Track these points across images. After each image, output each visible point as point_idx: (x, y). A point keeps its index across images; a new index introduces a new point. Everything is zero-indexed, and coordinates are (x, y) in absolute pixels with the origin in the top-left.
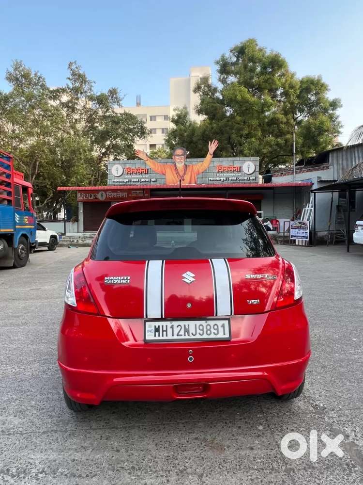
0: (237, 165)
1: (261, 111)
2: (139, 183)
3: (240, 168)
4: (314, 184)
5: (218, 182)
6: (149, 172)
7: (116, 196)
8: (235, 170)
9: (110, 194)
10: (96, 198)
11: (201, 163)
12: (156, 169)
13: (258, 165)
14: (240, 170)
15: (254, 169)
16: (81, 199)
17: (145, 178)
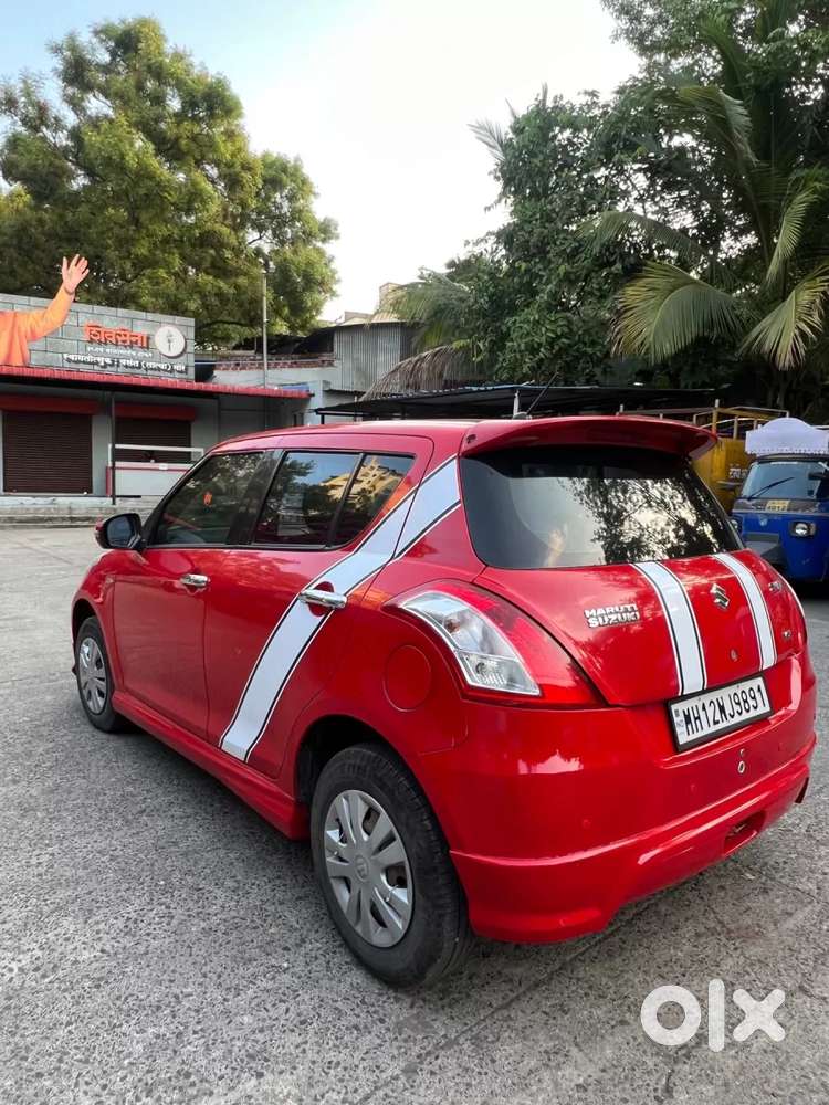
0: (141, 329)
1: (186, 207)
3: (148, 339)
4: (313, 395)
5: (90, 367)
8: (136, 343)
11: (41, 311)
13: (193, 337)
14: (146, 343)
15: (183, 346)
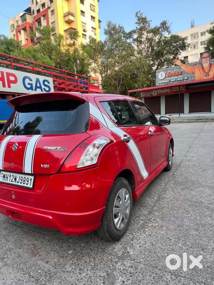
2: (176, 82)
6: (183, 74)
7: (163, 92)
9: (159, 91)
10: (151, 95)
12: (188, 70)
16: (143, 96)
17: (180, 78)
